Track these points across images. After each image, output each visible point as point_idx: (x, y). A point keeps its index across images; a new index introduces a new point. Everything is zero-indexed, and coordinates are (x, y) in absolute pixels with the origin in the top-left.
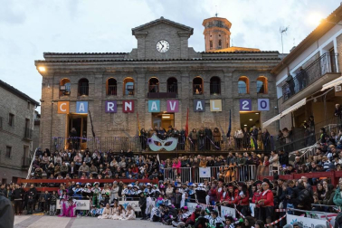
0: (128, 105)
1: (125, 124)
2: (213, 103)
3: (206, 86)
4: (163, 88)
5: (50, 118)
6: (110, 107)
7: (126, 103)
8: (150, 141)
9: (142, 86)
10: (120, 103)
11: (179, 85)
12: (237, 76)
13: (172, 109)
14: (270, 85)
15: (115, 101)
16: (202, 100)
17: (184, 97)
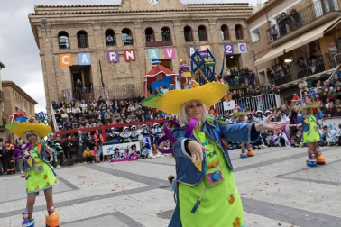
0: (130, 55)
1: (128, 72)
3: (196, 34)
4: (159, 37)
5: (53, 71)
6: (113, 57)
7: (127, 53)
9: (139, 35)
10: (121, 53)
11: (172, 34)
12: (219, 24)
13: (170, 56)
14: (245, 32)
15: (116, 51)
16: (194, 46)
17: (179, 45)
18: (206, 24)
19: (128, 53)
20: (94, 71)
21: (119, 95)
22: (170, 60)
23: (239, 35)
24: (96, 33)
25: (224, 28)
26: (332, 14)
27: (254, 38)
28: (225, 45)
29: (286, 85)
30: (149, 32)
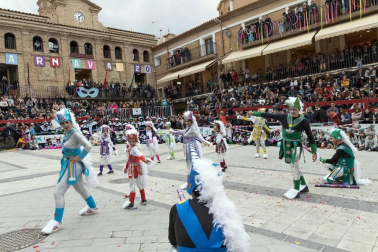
0: (55, 61)
1: (53, 75)
2: (118, 65)
3: (113, 53)
4: (82, 50)
6: (39, 61)
8: (78, 90)
9: (65, 47)
10: (47, 58)
11: (94, 49)
12: (131, 48)
13: (90, 67)
14: (150, 57)
15: (43, 57)
16: (111, 62)
17: (98, 59)
18: (121, 46)
19: (54, 60)
20: (21, 70)
21: (43, 94)
22: (90, 71)
23: (146, 59)
24: (24, 38)
25: (135, 52)
26: (212, 55)
27: (157, 63)
28: (135, 65)
29: (177, 101)
30: (74, 45)
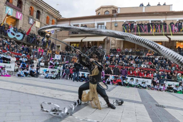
2: (37, 22)
3: (35, 14)
4: (15, 3)
8: (9, 31)
11: (23, 6)
12: (46, 15)
13: (19, 17)
17: (25, 14)
18: (41, 11)
22: (18, 20)
25: (47, 18)
